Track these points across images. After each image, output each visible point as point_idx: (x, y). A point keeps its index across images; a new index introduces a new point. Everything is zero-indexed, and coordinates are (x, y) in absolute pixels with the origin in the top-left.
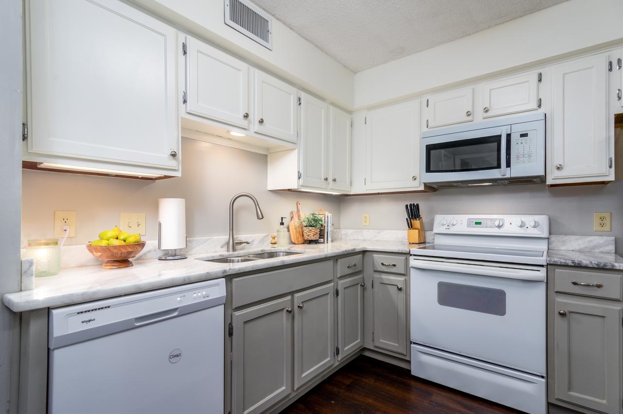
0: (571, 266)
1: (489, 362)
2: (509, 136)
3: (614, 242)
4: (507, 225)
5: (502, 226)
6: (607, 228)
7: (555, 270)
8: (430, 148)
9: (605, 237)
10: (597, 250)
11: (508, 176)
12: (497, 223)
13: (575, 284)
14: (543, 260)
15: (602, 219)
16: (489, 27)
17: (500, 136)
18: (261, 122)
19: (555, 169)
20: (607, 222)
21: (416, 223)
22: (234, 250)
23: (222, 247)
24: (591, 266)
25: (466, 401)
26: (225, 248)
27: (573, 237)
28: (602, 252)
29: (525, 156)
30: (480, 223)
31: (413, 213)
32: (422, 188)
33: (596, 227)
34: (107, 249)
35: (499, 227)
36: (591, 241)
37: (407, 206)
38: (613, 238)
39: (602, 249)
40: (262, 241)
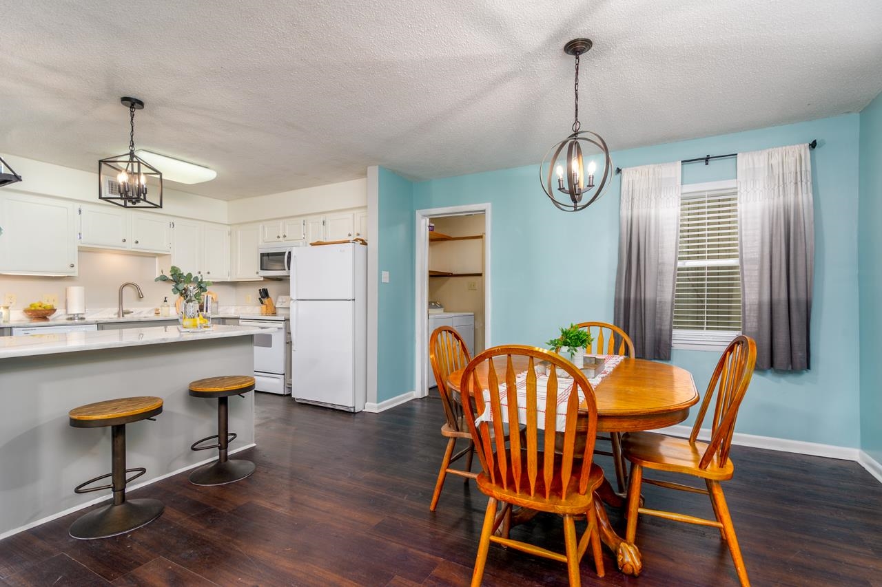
2: (290, 253)
8: (262, 255)
17: (285, 253)
18: (137, 242)
21: (266, 301)
22: (123, 316)
23: (115, 315)
26: (116, 316)
31: (264, 294)
32: (262, 279)
34: (34, 311)
37: (260, 290)
40: (150, 312)
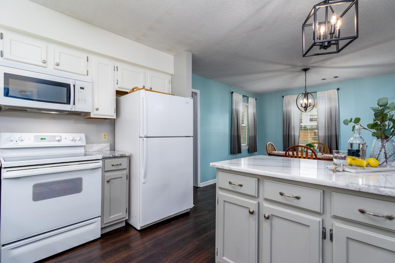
0: (112, 158)
1: (69, 225)
2: (74, 86)
3: (109, 146)
4: (63, 139)
5: (60, 140)
6: (106, 140)
7: (105, 161)
9: (106, 144)
10: (104, 150)
11: (73, 110)
12: (57, 139)
13: (113, 165)
14: (100, 157)
15: (105, 135)
16: (62, 12)
17: (69, 85)
19: (95, 110)
20: (107, 137)
24: (118, 156)
25: (58, 259)
27: (95, 145)
28: (105, 151)
29: (83, 100)
30: (45, 139)
33: (103, 139)
35: (59, 141)
36: (102, 146)
38: (109, 144)
39: (106, 149)
